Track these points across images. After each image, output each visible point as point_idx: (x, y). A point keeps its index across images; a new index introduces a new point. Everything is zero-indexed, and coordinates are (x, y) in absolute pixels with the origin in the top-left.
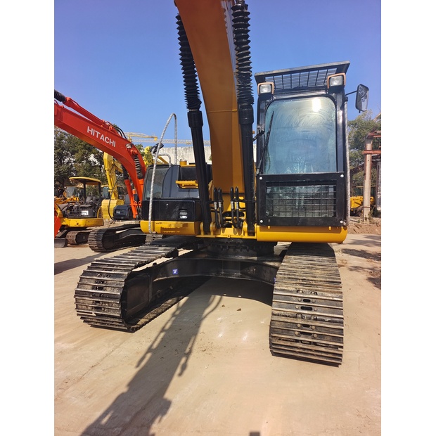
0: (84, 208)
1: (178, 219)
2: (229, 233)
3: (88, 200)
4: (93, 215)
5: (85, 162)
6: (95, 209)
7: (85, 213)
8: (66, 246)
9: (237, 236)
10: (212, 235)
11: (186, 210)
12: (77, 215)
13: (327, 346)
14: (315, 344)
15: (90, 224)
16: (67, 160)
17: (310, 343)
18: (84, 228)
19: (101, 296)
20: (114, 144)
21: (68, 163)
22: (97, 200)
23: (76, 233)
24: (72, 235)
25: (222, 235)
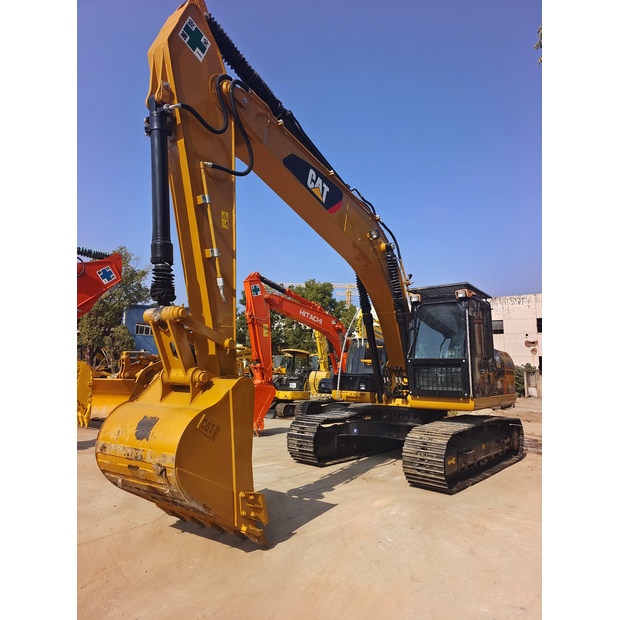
0: (292, 381)
1: (359, 390)
2: (398, 402)
3: (296, 372)
4: (300, 388)
5: (295, 326)
6: (302, 381)
7: (293, 385)
8: (274, 418)
9: (404, 405)
10: (384, 404)
11: (364, 383)
12: (285, 387)
13: (435, 474)
14: (428, 472)
15: (298, 397)
16: (276, 325)
17: (426, 472)
18: (292, 401)
19: (302, 437)
20: (321, 321)
21: (277, 328)
22: (305, 372)
23: (284, 405)
24: (280, 407)
25: (393, 404)
